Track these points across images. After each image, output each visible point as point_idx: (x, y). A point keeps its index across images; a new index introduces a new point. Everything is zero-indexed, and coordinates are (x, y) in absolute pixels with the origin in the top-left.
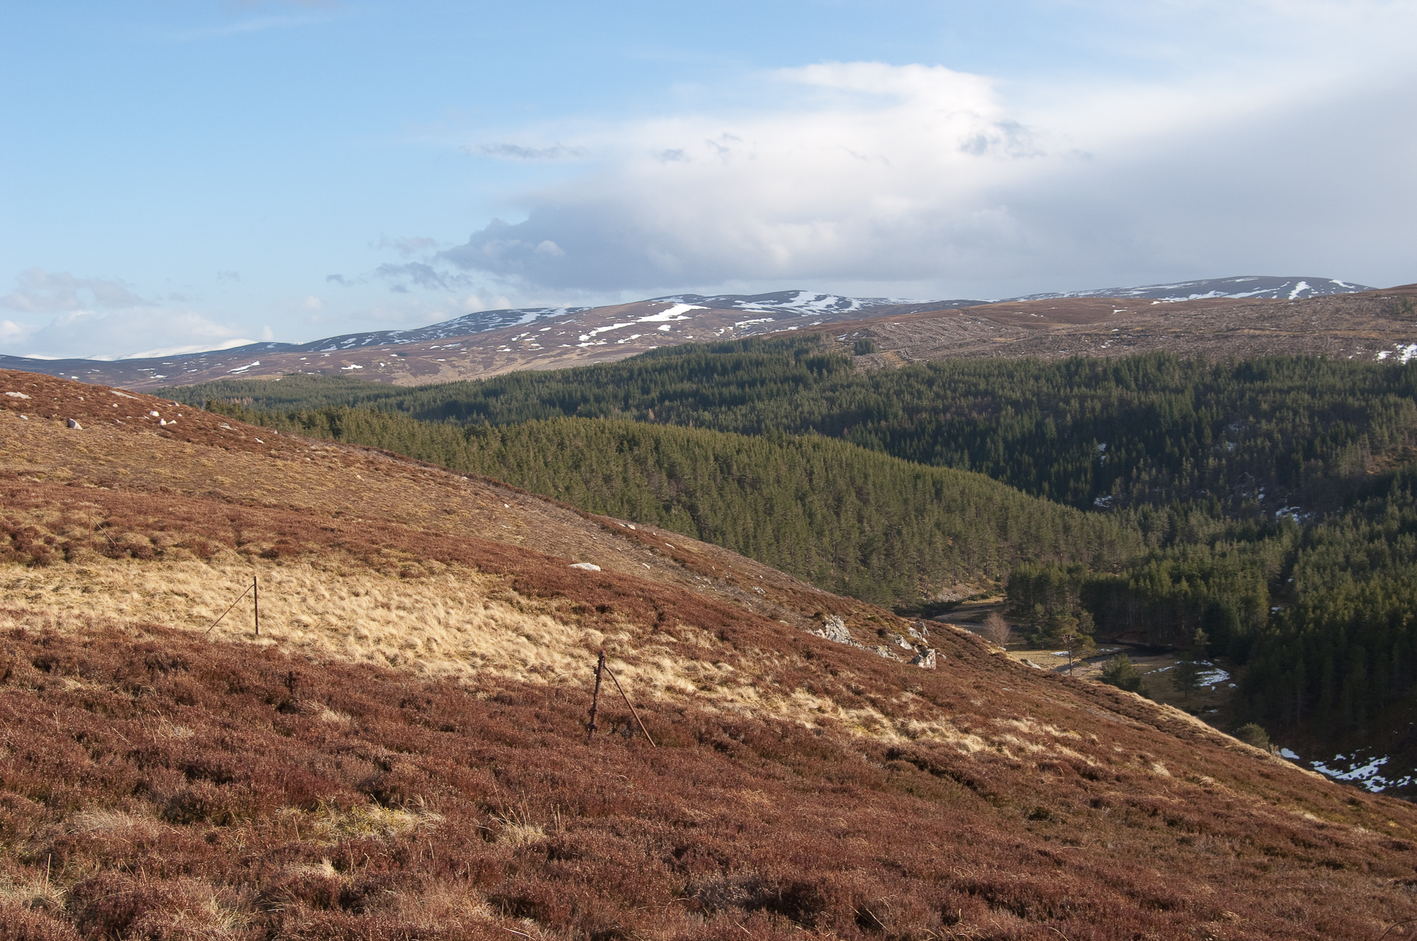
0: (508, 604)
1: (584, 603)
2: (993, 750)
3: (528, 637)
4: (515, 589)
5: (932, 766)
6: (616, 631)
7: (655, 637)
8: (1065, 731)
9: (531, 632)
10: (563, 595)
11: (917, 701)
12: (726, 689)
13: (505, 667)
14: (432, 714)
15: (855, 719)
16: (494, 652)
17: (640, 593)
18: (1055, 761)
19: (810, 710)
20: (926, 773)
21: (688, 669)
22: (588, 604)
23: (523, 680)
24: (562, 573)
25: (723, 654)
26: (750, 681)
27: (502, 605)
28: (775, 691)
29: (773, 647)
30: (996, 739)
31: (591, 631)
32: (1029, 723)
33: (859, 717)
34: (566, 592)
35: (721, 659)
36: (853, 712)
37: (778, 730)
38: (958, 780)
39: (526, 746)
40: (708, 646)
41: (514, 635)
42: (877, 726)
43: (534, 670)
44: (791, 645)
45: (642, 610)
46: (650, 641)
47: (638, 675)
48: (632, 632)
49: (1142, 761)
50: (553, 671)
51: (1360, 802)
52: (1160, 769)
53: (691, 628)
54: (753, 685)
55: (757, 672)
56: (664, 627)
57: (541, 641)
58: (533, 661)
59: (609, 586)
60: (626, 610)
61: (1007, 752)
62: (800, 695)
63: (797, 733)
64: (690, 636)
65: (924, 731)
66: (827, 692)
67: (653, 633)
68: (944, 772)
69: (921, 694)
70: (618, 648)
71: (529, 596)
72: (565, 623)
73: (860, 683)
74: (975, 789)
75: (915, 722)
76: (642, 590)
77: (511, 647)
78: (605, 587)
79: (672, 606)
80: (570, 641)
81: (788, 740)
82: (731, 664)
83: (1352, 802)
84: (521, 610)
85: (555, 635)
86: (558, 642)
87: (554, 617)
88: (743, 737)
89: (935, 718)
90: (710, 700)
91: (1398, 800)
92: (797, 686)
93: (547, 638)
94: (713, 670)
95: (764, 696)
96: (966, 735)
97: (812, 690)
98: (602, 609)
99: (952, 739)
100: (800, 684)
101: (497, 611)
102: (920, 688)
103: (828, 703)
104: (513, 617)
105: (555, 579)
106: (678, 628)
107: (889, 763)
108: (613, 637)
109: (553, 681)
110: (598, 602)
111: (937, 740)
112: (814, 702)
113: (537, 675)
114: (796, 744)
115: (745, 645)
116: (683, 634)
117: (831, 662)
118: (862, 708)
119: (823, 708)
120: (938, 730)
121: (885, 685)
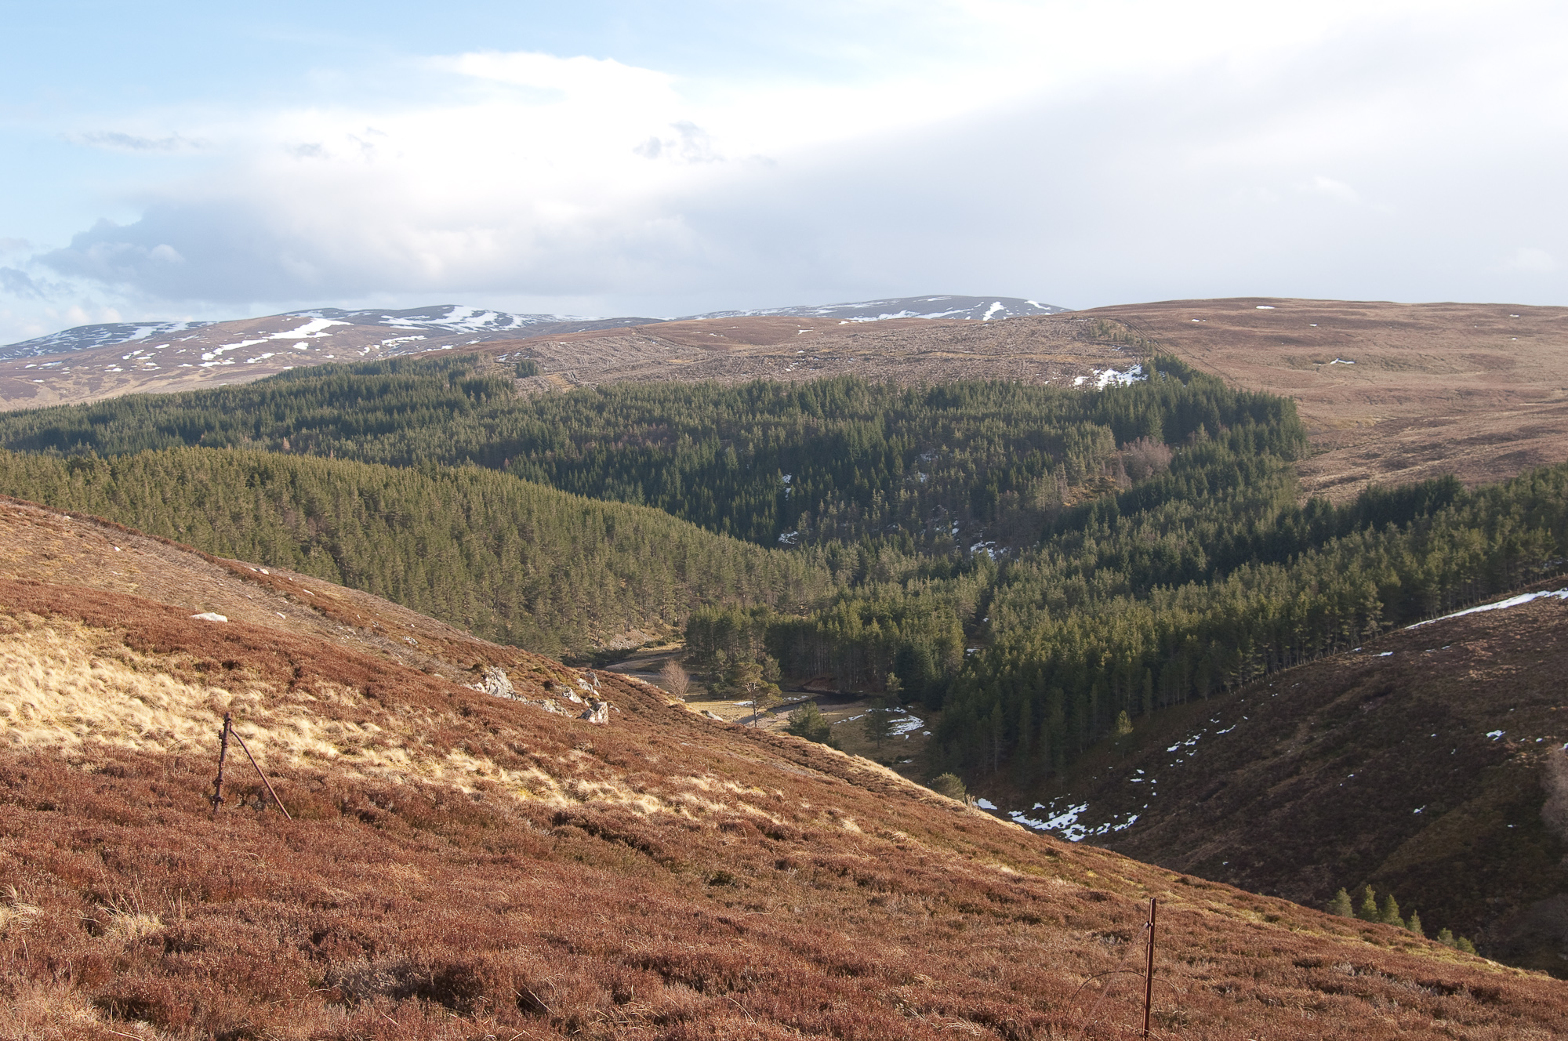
0: (118, 662)
1: (208, 659)
2: (671, 811)
3: (143, 699)
4: (127, 645)
5: (603, 830)
6: (245, 690)
7: (291, 696)
8: (748, 787)
9: (146, 694)
10: (184, 650)
11: (587, 760)
12: (372, 752)
13: (116, 734)
14: (29, 791)
15: (519, 782)
16: (102, 718)
17: (273, 646)
18: (737, 821)
19: (468, 773)
20: (597, 838)
21: (329, 730)
22: (213, 660)
23: (137, 748)
24: (183, 625)
25: (369, 712)
26: (400, 742)
27: (111, 663)
28: (428, 753)
29: (426, 703)
30: (673, 798)
31: (217, 690)
32: (709, 780)
33: (522, 780)
34: (188, 646)
35: (367, 719)
36: (516, 774)
37: (432, 796)
38: (632, 845)
39: (139, 823)
40: (351, 703)
41: (127, 697)
42: (543, 789)
43: (150, 736)
44: (446, 701)
45: (275, 666)
46: (286, 700)
47: (272, 739)
48: (264, 691)
49: (831, 817)
50: (172, 737)
51: (1058, 852)
52: (850, 826)
53: (332, 684)
54: (403, 746)
55: (408, 732)
56: (301, 685)
57: (159, 703)
58: (148, 726)
59: (238, 639)
60: (257, 665)
61: (685, 812)
62: (457, 757)
63: (453, 799)
64: (332, 693)
65: (594, 793)
66: (487, 752)
67: (289, 691)
68: (616, 837)
69: (592, 752)
70: (249, 709)
71: (144, 652)
72: (187, 682)
73: (523, 740)
74: (651, 854)
75: (585, 783)
76: (276, 643)
77: (123, 711)
78: (232, 640)
79: (310, 660)
80: (192, 703)
81: (443, 807)
82: (379, 724)
83: (1050, 852)
84: (135, 668)
85: (174, 696)
86: (178, 704)
87: (173, 676)
88: (391, 805)
89: (607, 778)
90: (354, 765)
91: (1096, 849)
92: (453, 746)
93: (165, 701)
94: (358, 731)
95: (416, 759)
96: (641, 796)
97: (470, 751)
98: (230, 665)
99: (626, 798)
100: (456, 744)
101: (106, 669)
102: (590, 746)
103: (487, 764)
104: (125, 677)
105: (174, 632)
106: (317, 685)
107: (556, 828)
108: (242, 696)
109: (173, 749)
110: (226, 658)
111: (610, 802)
112: (472, 764)
113: (155, 743)
114: (451, 811)
115: (394, 701)
116: (323, 691)
117: (492, 719)
118: (526, 769)
119: (482, 770)
120: (610, 791)
121: (551, 743)
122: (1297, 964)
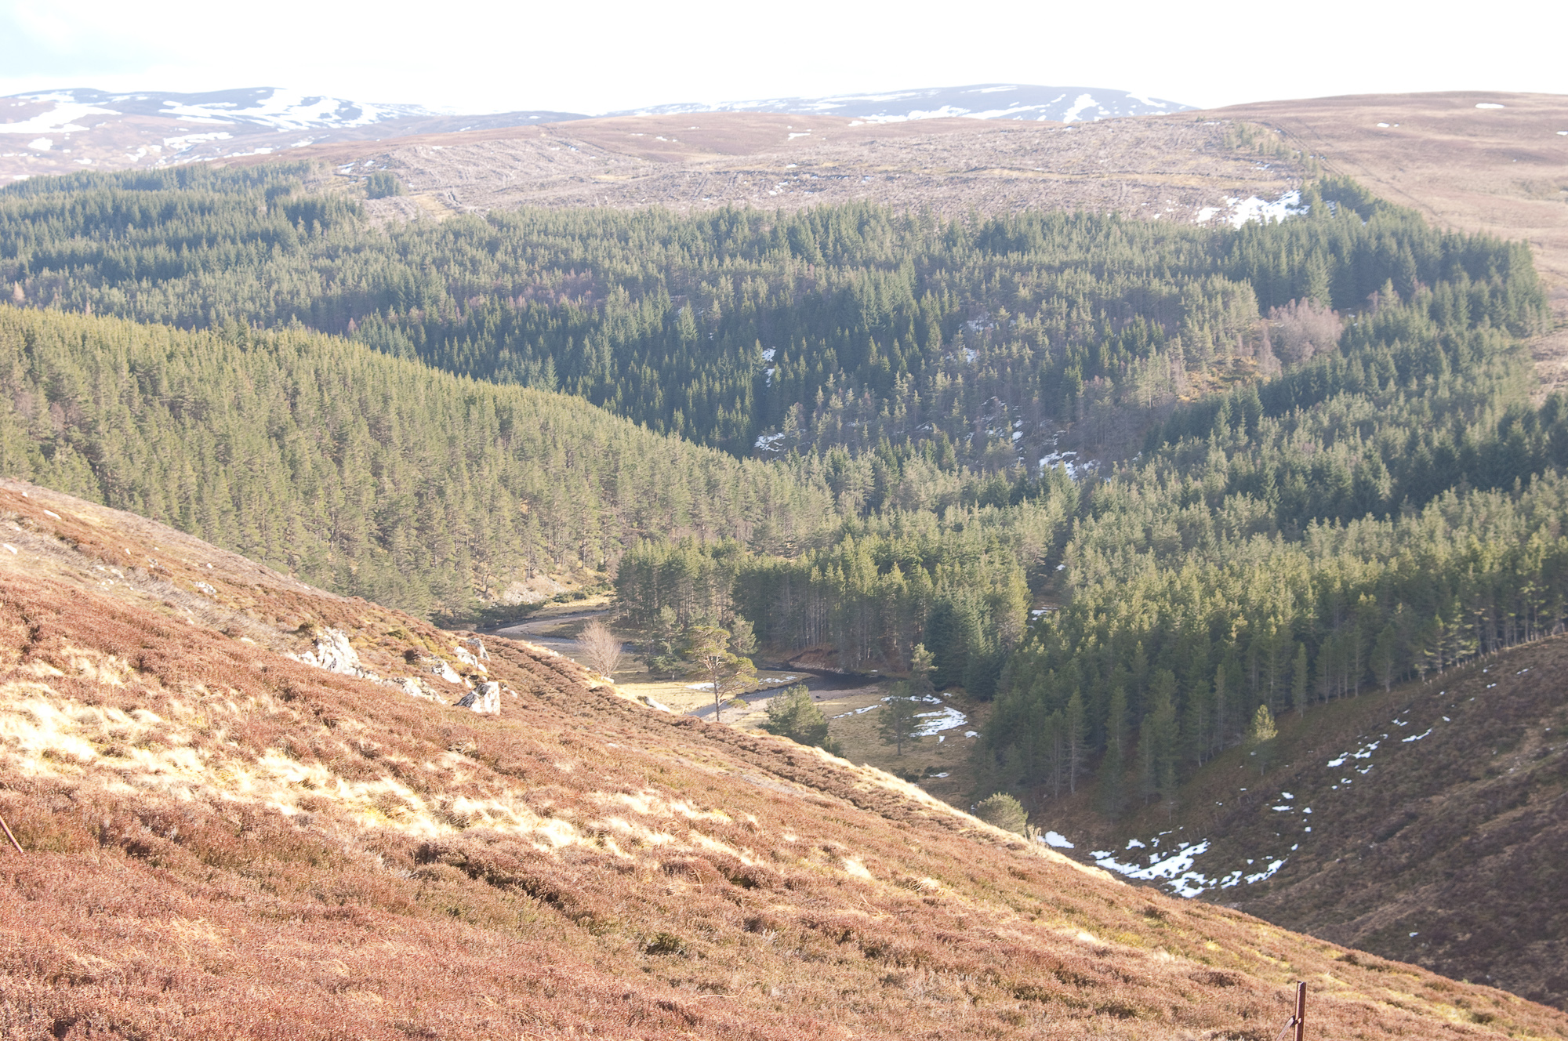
2: (591, 843)
5: (490, 871)
7: (25, 668)
8: (706, 810)
11: (468, 767)
12: (146, 752)
15: (366, 799)
18: (689, 859)
19: (291, 785)
20: (481, 883)
21: (82, 721)
25: (142, 694)
26: (189, 739)
28: (231, 754)
29: (229, 681)
30: (595, 825)
32: (649, 799)
33: (370, 796)
35: (139, 703)
36: (362, 787)
37: (236, 819)
38: (532, 892)
40: (115, 680)
42: (402, 809)
44: (258, 678)
46: (16, 675)
49: (827, 855)
51: (1163, 913)
52: (855, 868)
53: (87, 651)
54: (194, 745)
55: (201, 724)
56: (40, 652)
62: (274, 760)
63: (267, 823)
64: (86, 665)
65: (478, 816)
66: (318, 754)
67: (21, 661)
68: (510, 881)
69: (475, 755)
73: (373, 738)
74: (560, 907)
75: (464, 800)
79: (54, 616)
81: (251, 835)
82: (157, 710)
83: (1151, 913)
88: (175, 832)
89: (498, 793)
90: (119, 772)
91: (1220, 908)
92: (268, 745)
94: (124, 722)
95: (214, 763)
96: (547, 820)
97: (293, 752)
99: (525, 823)
100: (273, 742)
102: (472, 746)
103: (319, 772)
106: (64, 653)
107: (421, 868)
111: (501, 829)
112: (299, 771)
114: (264, 841)
115: (180, 678)
116: (73, 662)
117: (326, 706)
118: (377, 779)
119: (312, 781)
120: (501, 814)
121: (414, 742)
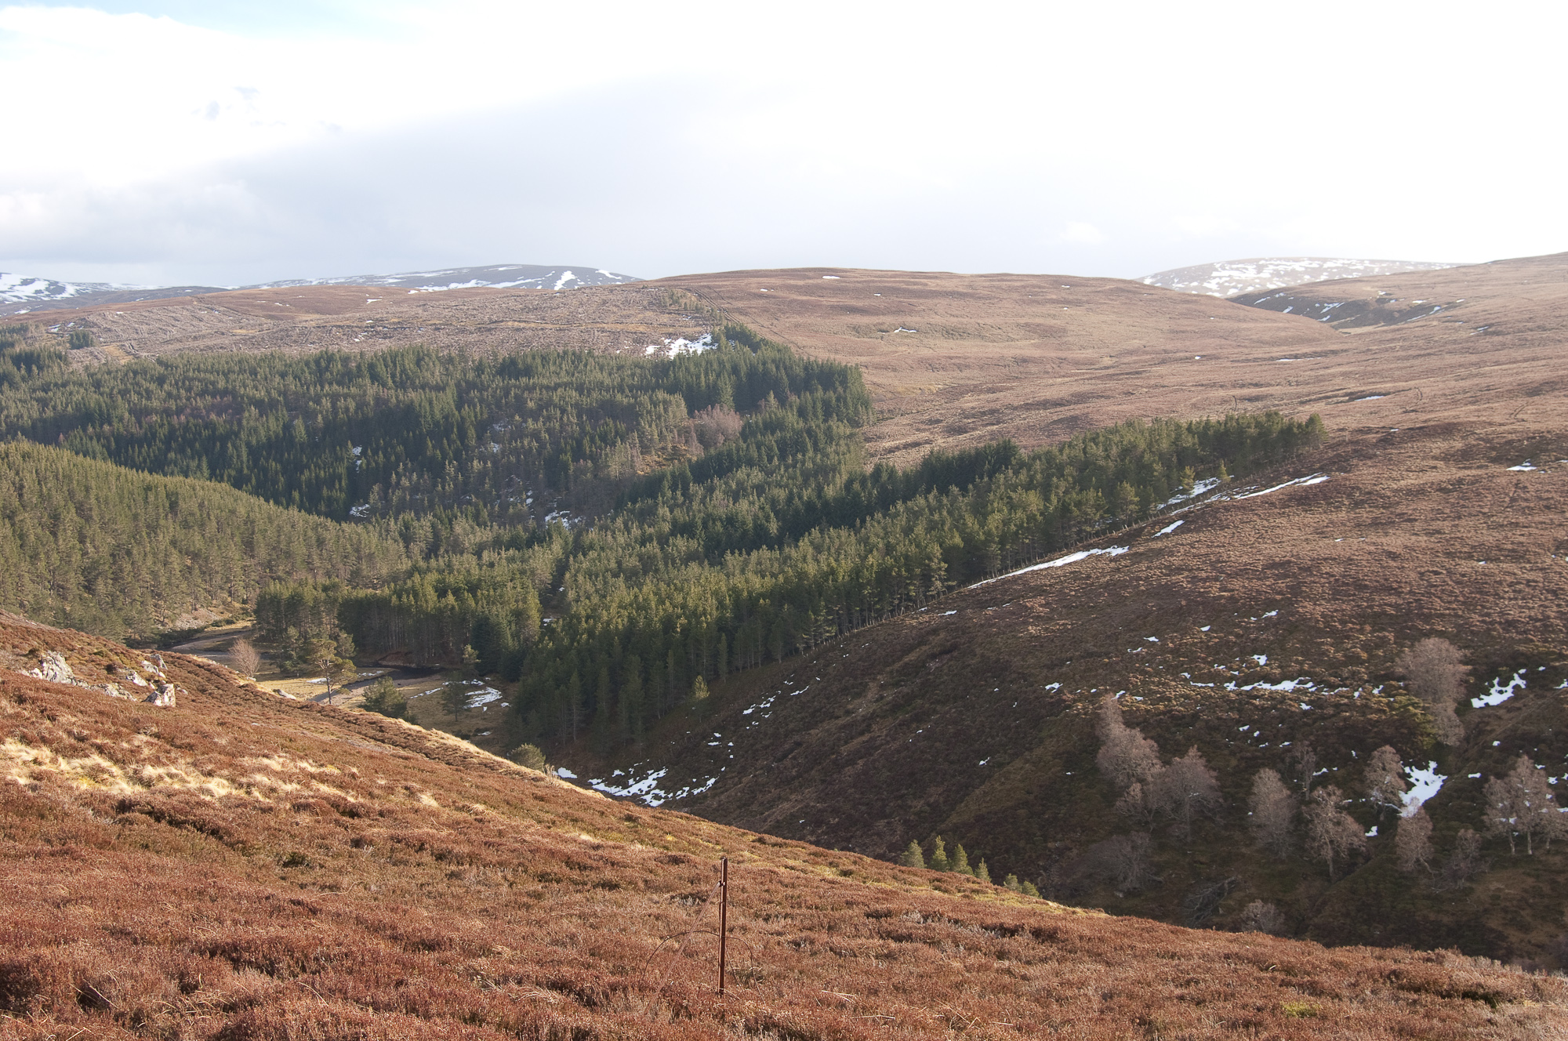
2: (242, 793)
5: (170, 816)
8: (322, 765)
11: (152, 744)
15: (79, 770)
18: (311, 800)
19: (24, 763)
20: (163, 825)
30: (244, 780)
32: (281, 760)
33: (83, 768)
36: (76, 762)
38: (201, 830)
42: (106, 776)
49: (407, 792)
51: (637, 818)
52: (427, 800)
61: (256, 793)
62: (12, 746)
63: (7, 791)
65: (160, 778)
66: (44, 741)
68: (184, 822)
69: (157, 736)
73: (83, 727)
74: (221, 838)
75: (150, 768)
83: (629, 818)
89: (174, 762)
91: (675, 813)
92: (7, 736)
96: (210, 779)
97: (26, 740)
99: (193, 784)
100: (11, 734)
102: (155, 729)
103: (45, 753)
107: (120, 816)
111: (177, 786)
112: (30, 753)
114: (6, 804)
117: (48, 706)
118: (87, 756)
119: (40, 759)
120: (176, 775)
121: (113, 728)
122: (868, 916)
